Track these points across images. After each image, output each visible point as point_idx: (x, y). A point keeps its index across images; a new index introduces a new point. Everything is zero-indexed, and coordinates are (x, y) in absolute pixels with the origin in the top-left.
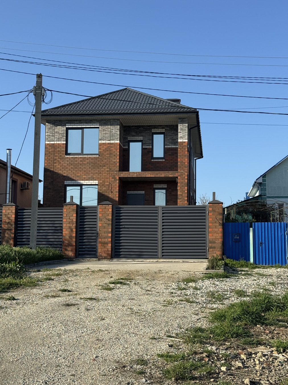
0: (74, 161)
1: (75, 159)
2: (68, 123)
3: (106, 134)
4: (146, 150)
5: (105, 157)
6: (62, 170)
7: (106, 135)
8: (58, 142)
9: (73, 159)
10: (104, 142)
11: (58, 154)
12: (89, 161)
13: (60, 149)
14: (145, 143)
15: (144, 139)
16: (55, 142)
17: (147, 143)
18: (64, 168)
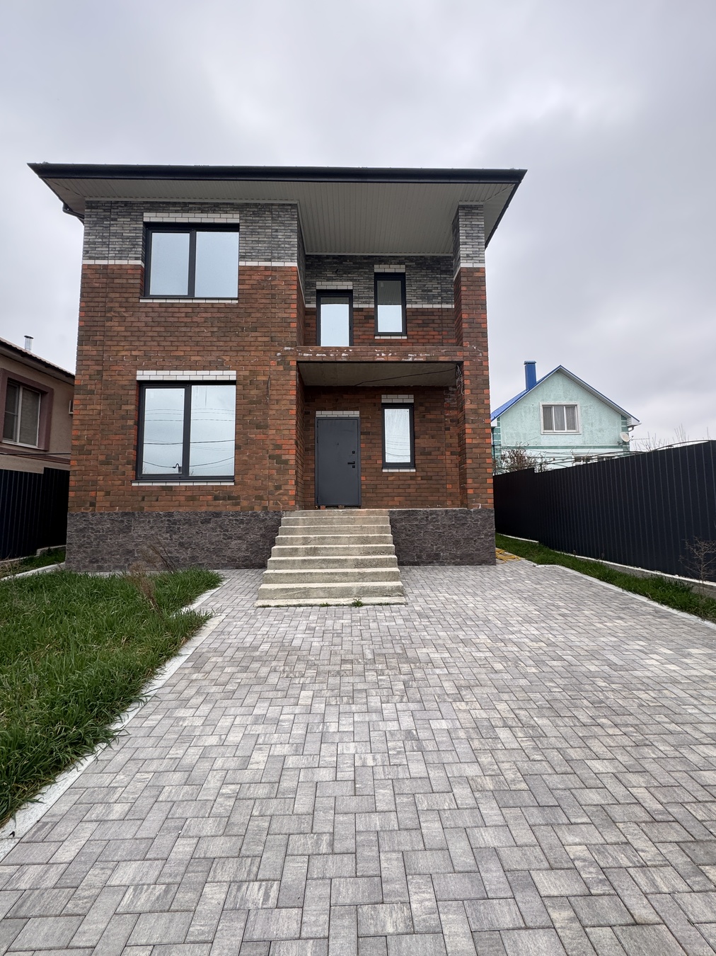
0: (166, 314)
1: (170, 310)
2: (149, 210)
3: (258, 242)
4: (360, 313)
5: (256, 305)
6: (130, 339)
7: (260, 245)
8: (118, 262)
9: (163, 310)
10: (254, 264)
11: (118, 295)
12: (209, 315)
13: (124, 281)
14: (359, 298)
15: (357, 288)
16: (111, 262)
17: (362, 298)
18: (137, 334)
